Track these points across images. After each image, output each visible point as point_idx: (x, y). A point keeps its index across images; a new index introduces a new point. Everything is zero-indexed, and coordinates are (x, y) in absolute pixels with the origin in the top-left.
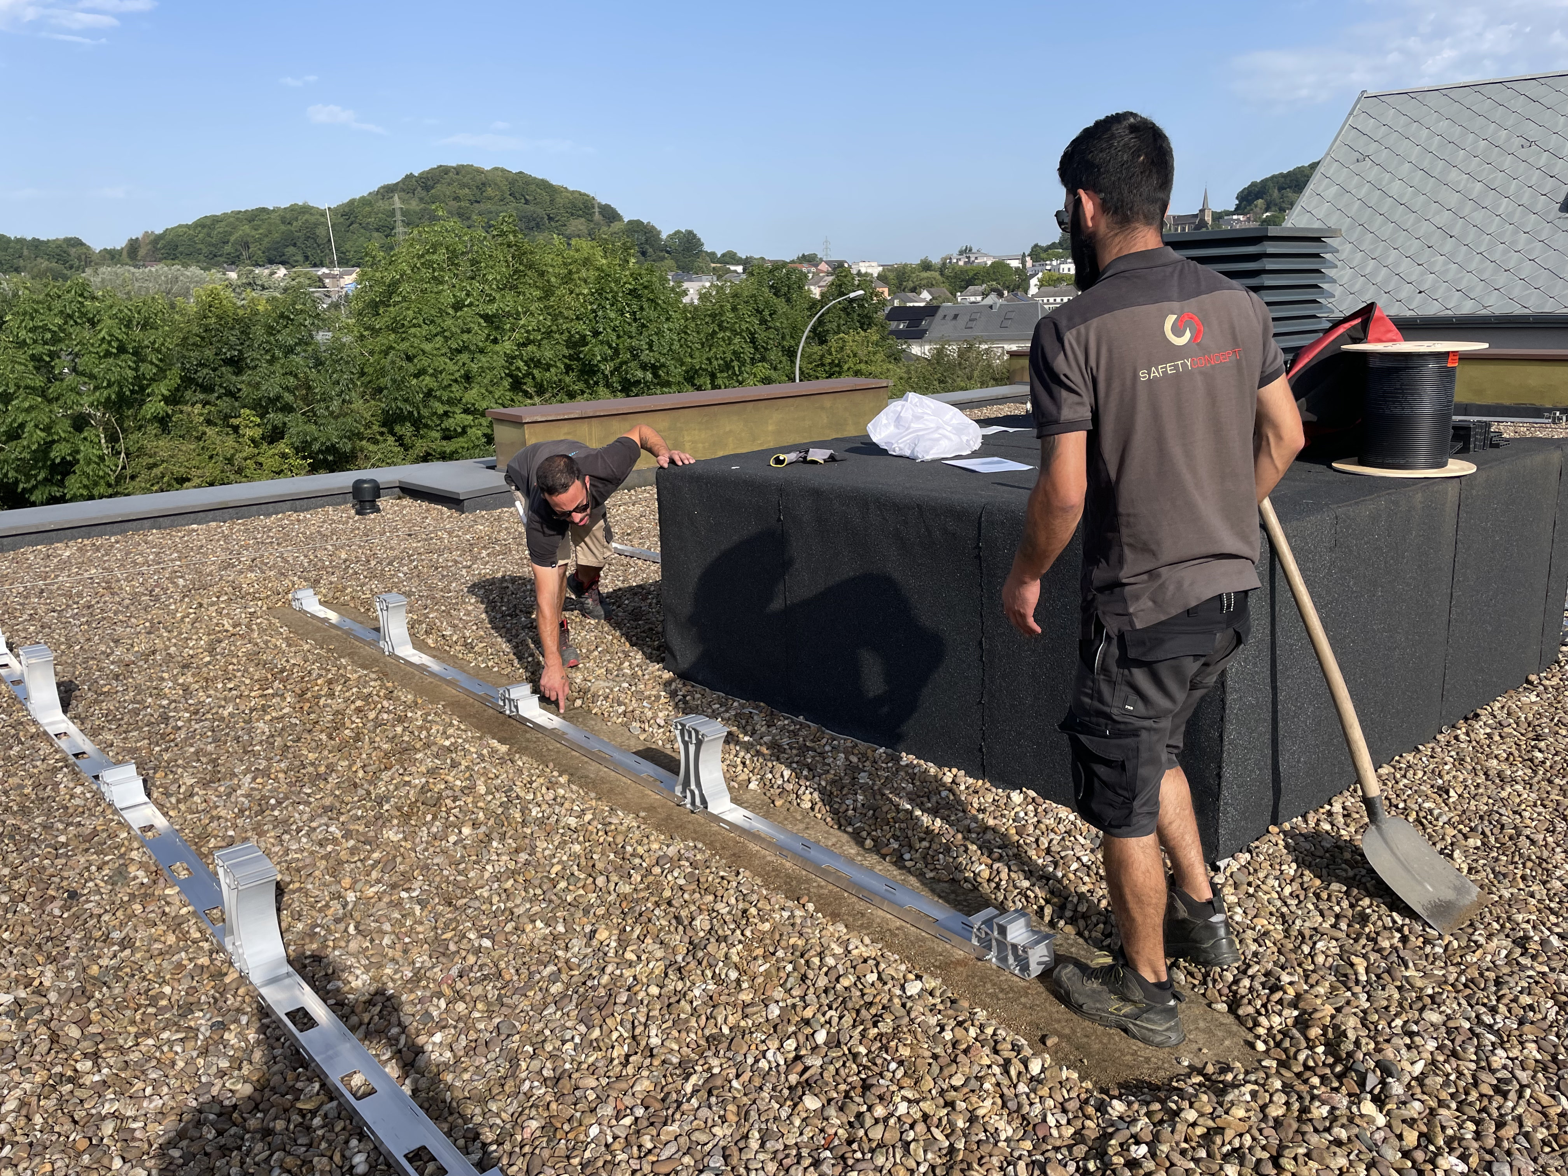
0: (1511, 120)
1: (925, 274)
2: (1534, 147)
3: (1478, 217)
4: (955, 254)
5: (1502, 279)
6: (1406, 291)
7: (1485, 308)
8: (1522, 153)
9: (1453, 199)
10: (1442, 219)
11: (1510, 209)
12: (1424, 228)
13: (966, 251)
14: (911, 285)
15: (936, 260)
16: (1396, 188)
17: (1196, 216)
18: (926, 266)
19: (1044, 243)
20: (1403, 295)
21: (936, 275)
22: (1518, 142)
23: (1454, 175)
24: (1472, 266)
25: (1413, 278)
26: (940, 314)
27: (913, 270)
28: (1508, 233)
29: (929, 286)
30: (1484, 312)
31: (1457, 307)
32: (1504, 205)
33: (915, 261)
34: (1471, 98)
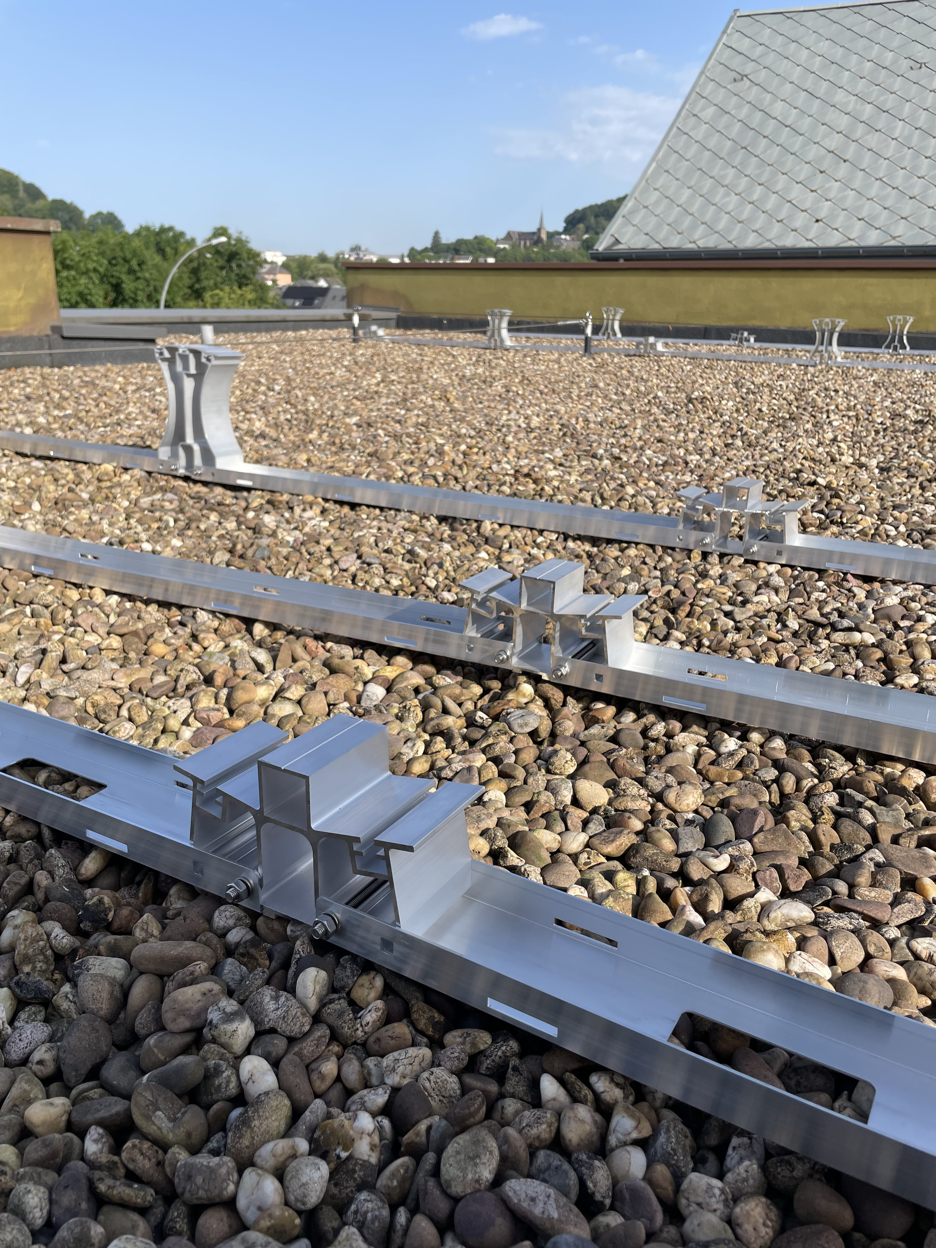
0: (897, 41)
1: (322, 266)
2: (924, 69)
3: (873, 140)
4: (346, 249)
5: (907, 208)
6: (800, 220)
7: (894, 238)
8: (911, 75)
9: (843, 122)
10: (834, 142)
11: (906, 132)
12: (813, 152)
13: (356, 249)
14: (310, 273)
15: (331, 254)
16: (778, 109)
17: (534, 233)
18: (323, 258)
19: (419, 247)
20: (797, 224)
21: (332, 267)
22: (906, 64)
23: (840, 97)
24: (872, 193)
25: (807, 205)
26: (330, 294)
27: (312, 262)
28: (908, 157)
29: (326, 275)
30: (893, 243)
31: (861, 237)
32: (899, 129)
33: (313, 253)
34: (851, 19)
